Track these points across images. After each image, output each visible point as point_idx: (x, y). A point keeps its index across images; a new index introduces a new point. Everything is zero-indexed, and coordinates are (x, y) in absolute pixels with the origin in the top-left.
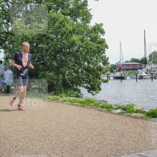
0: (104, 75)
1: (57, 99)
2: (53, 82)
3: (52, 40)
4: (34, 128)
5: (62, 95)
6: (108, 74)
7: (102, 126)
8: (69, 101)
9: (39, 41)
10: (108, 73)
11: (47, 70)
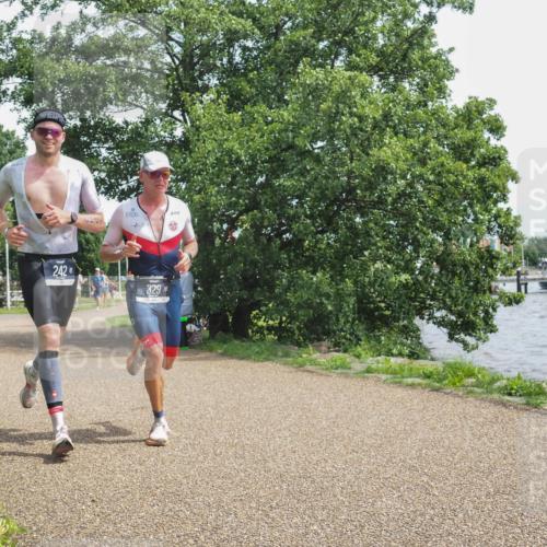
0: (504, 278)
1: (344, 366)
2: (322, 303)
3: (318, 160)
4: (271, 464)
5: (359, 349)
6: (518, 274)
7: (510, 460)
8: (386, 372)
9: (274, 165)
10: (519, 269)
11: (305, 265)
